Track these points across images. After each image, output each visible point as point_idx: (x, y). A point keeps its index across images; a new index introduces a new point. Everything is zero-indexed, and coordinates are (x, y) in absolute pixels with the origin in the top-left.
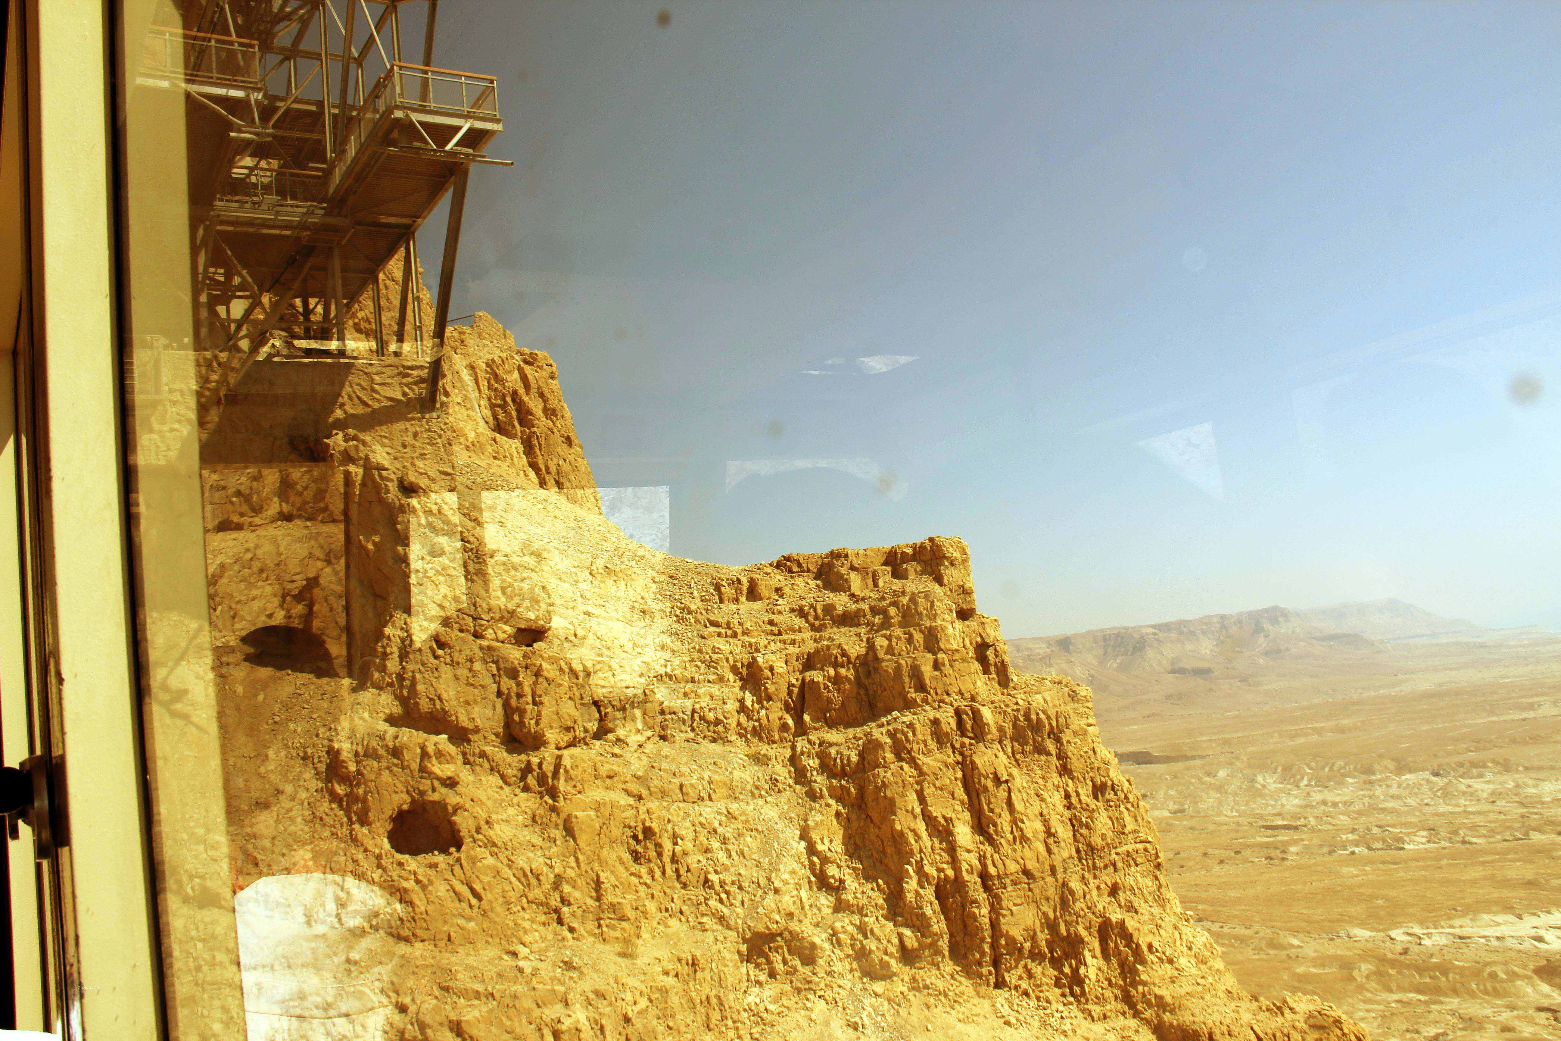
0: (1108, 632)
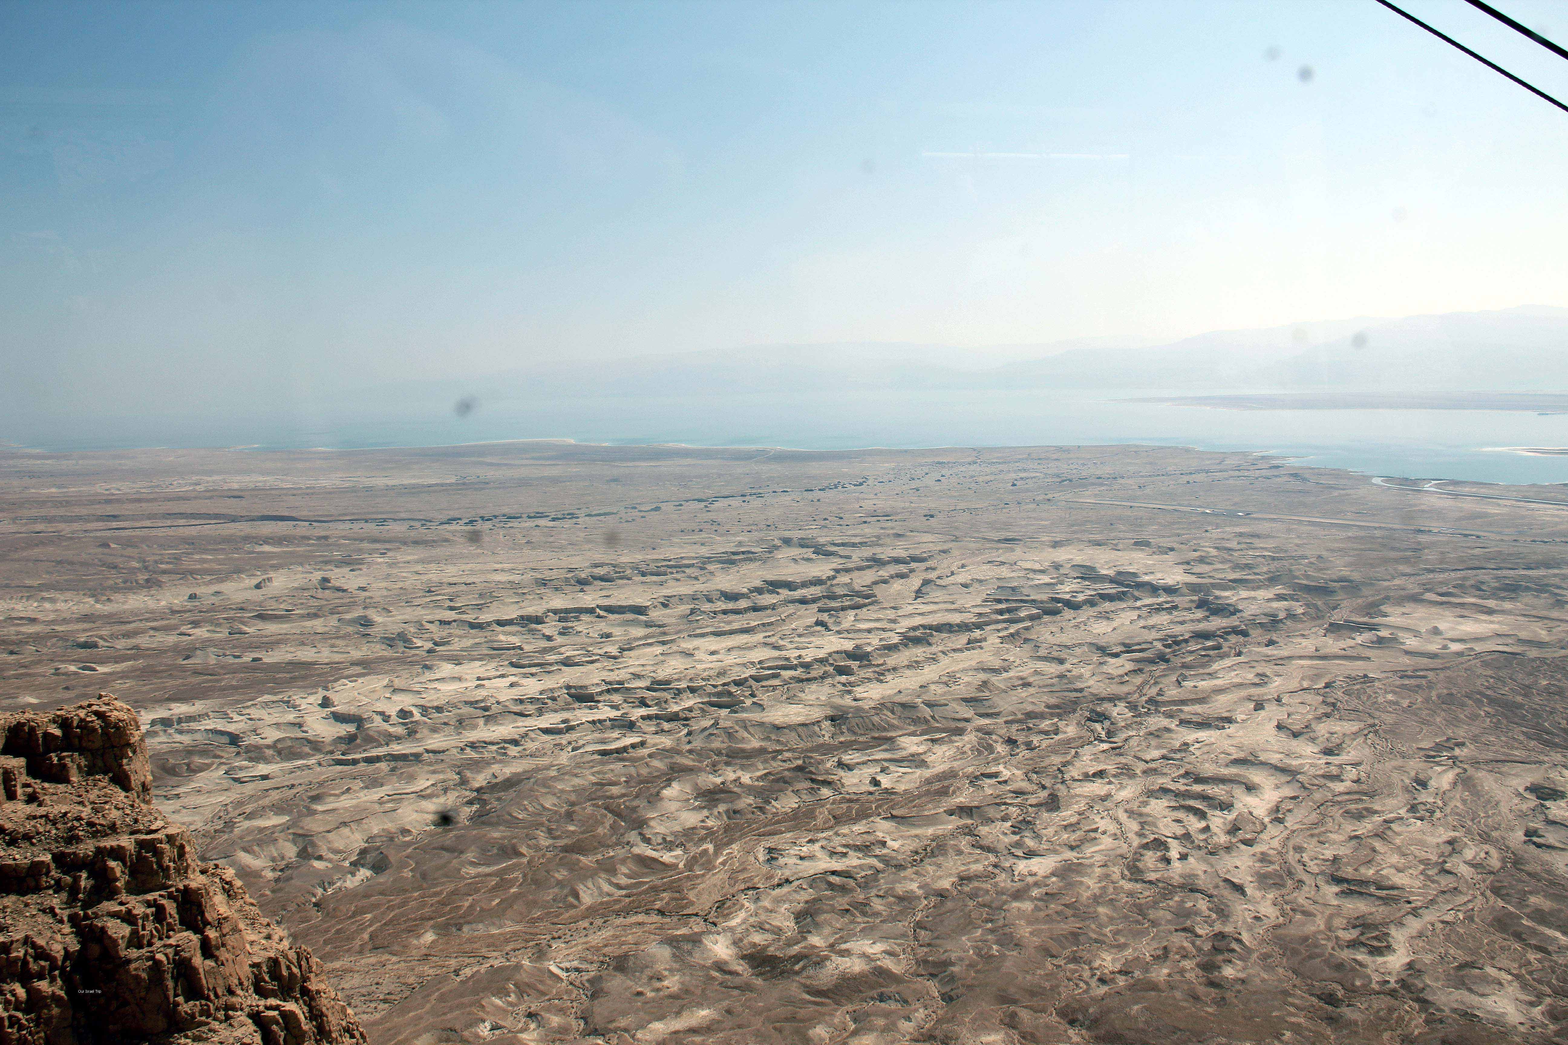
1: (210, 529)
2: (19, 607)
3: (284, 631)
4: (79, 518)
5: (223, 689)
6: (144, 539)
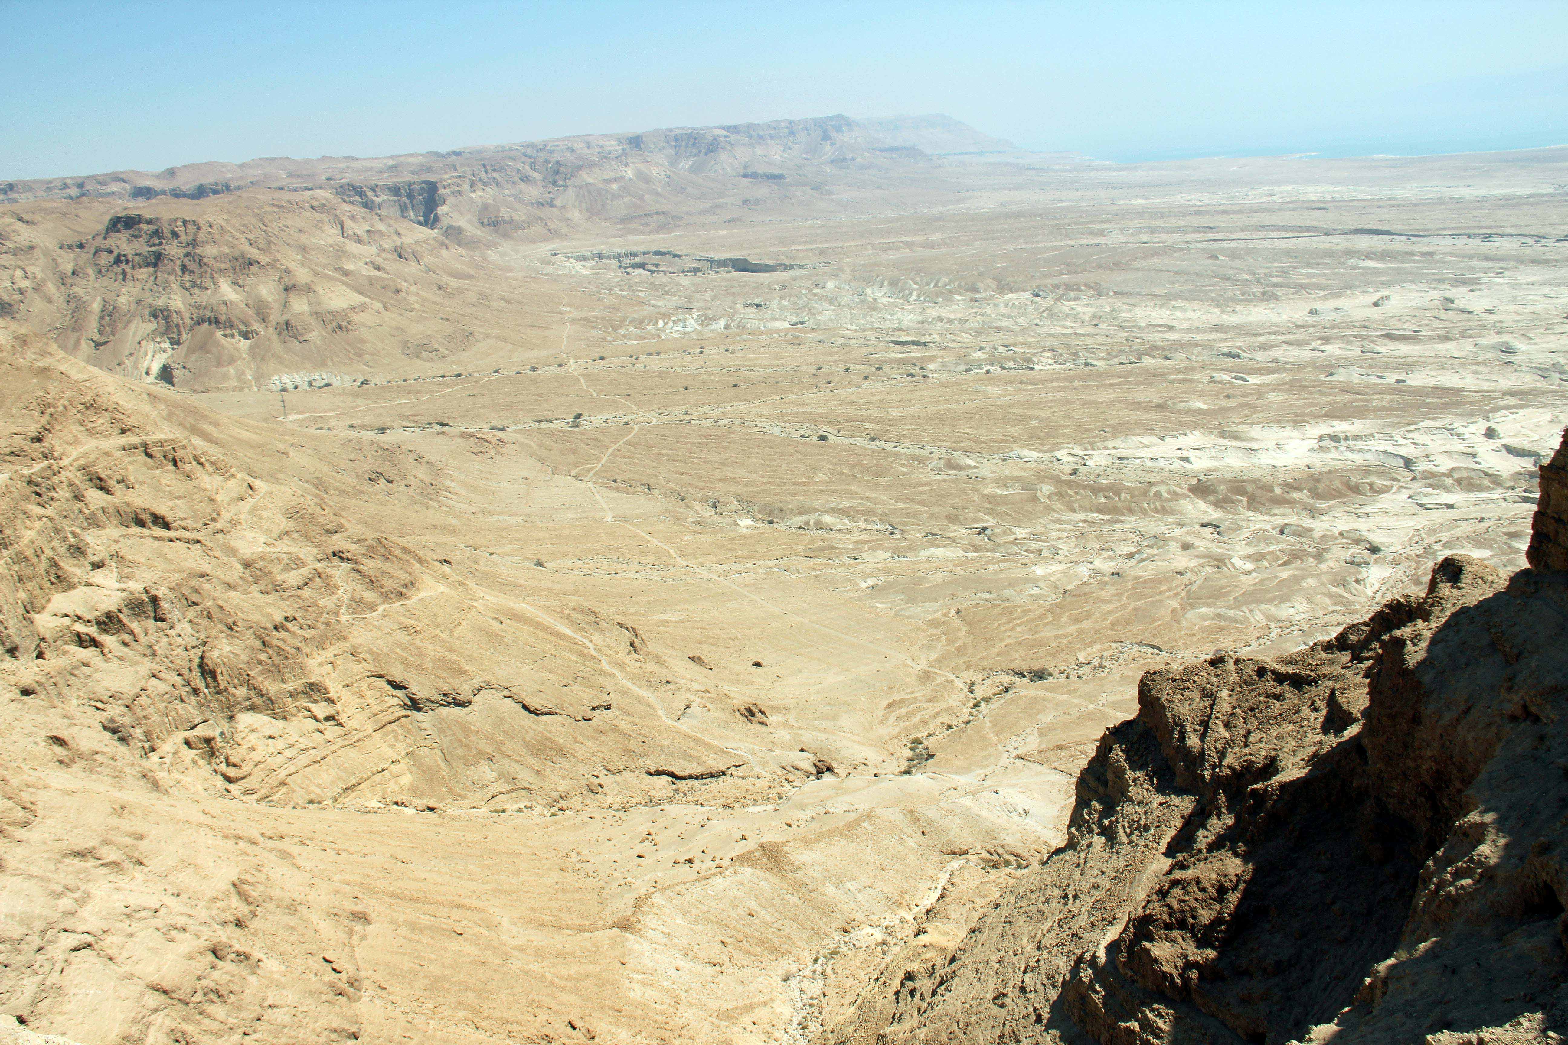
0: (678, 132)
1: (1304, 242)
2: (1155, 314)
3: (1417, 354)
4: (1179, 230)
5: (1377, 410)
6: (1249, 252)
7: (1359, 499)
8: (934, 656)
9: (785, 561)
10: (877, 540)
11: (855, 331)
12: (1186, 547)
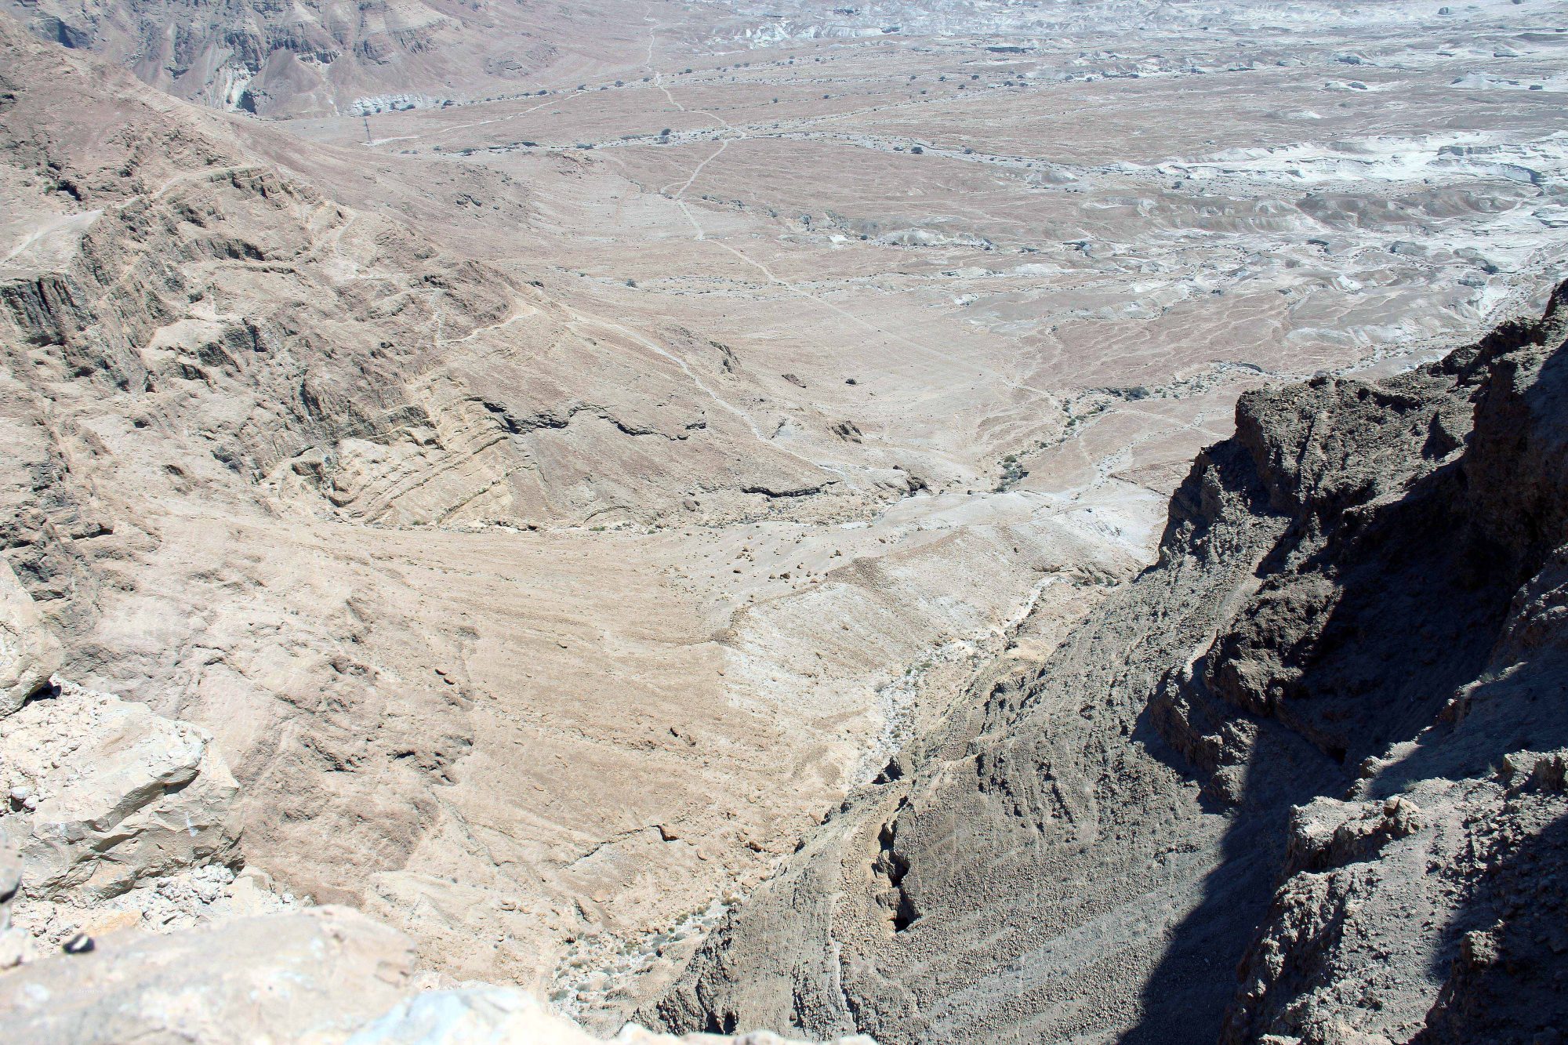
7: (1478, 216)
8: (1028, 374)
9: (879, 277)
10: (971, 256)
11: (950, 37)
12: (1291, 264)
